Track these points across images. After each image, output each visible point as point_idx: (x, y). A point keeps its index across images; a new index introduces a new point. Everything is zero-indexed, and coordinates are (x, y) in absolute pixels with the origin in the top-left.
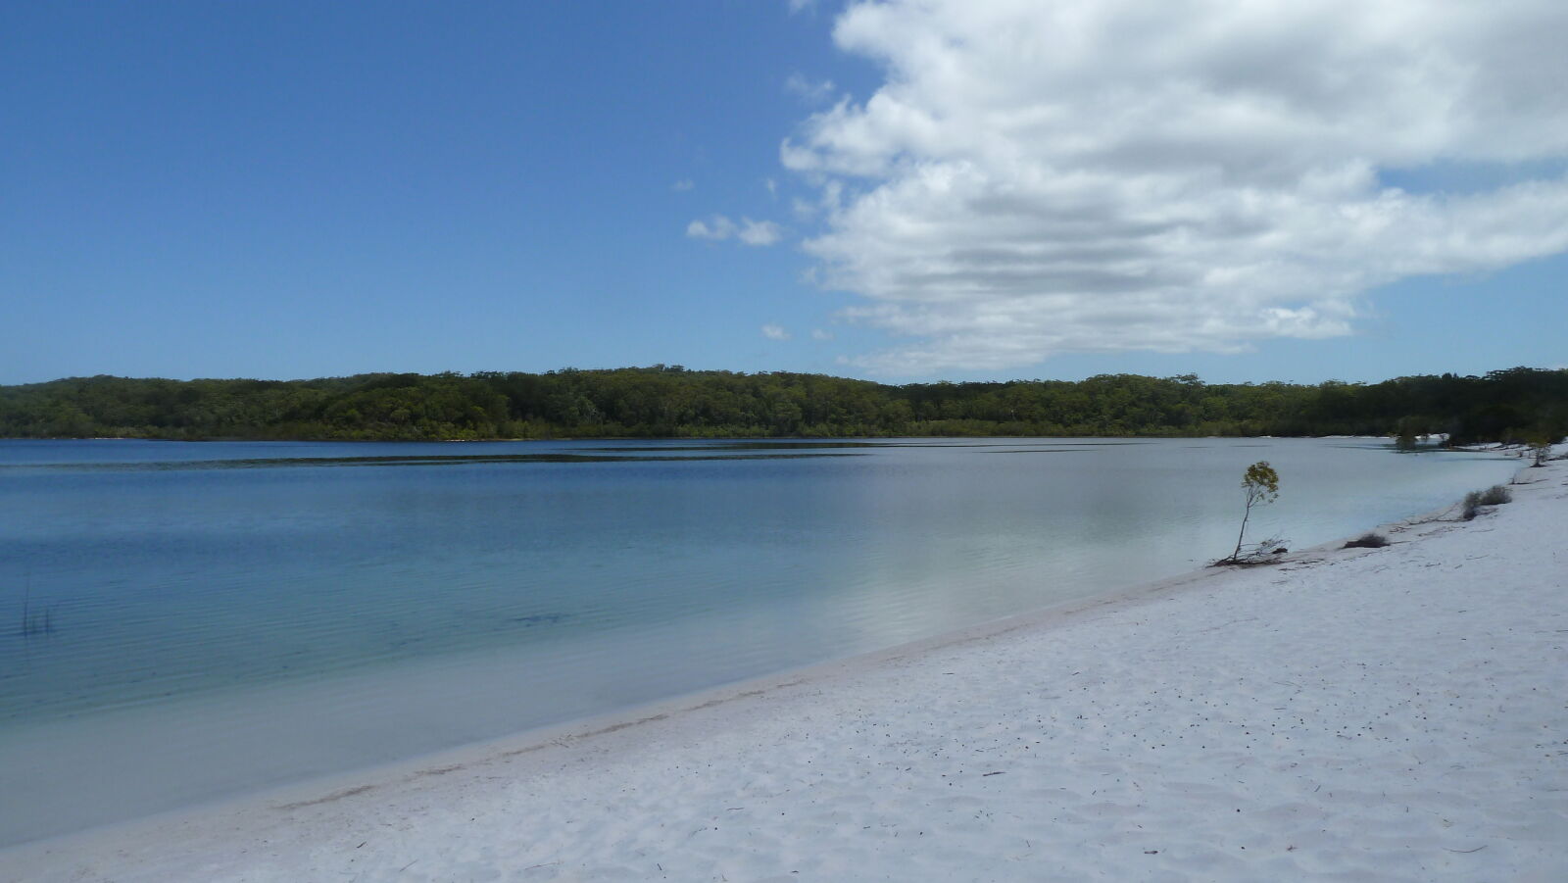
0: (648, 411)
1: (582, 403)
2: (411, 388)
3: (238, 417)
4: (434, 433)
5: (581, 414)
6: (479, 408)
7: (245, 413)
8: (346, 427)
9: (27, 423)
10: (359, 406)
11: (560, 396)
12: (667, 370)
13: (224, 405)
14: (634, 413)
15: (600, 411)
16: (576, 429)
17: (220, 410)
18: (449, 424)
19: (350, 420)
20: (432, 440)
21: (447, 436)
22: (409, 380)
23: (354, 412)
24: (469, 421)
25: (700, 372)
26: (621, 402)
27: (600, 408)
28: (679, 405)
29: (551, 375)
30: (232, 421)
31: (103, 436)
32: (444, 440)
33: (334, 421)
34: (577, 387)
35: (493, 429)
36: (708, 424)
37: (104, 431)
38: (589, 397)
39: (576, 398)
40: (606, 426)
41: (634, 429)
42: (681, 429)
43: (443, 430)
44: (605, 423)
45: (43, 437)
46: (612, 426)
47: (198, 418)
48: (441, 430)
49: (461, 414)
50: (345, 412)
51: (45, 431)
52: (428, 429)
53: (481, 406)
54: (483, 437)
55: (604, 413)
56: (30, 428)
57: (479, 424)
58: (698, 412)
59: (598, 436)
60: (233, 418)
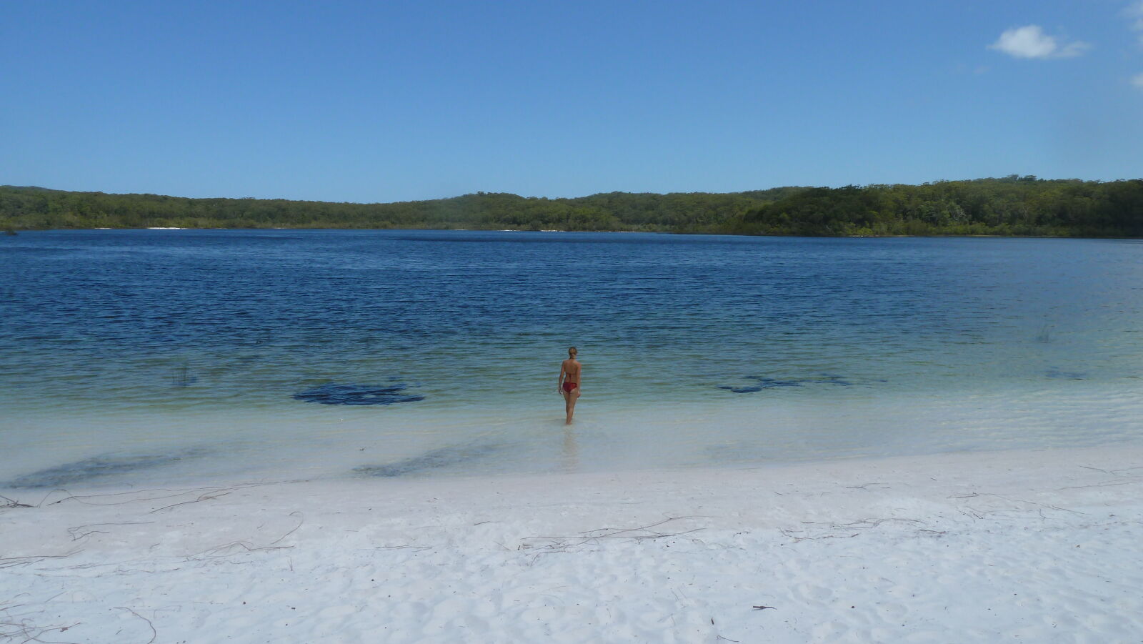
0: (1009, 214)
1: (952, 208)
2: (825, 198)
3: (701, 218)
4: (841, 230)
5: (951, 216)
6: (874, 212)
7: (704, 215)
8: (779, 225)
9: (584, 222)
10: (788, 211)
11: (934, 203)
12: (1021, 179)
13: (692, 211)
14: (997, 216)
15: (967, 214)
16: (947, 228)
17: (690, 214)
18: (852, 224)
19: (781, 221)
20: (839, 236)
21: (850, 233)
22: (823, 192)
23: (784, 215)
24: (866, 222)
25: (1052, 181)
26: (986, 206)
27: (967, 212)
28: (1038, 209)
29: (927, 185)
30: (697, 221)
31: (625, 230)
32: (847, 236)
33: (771, 221)
34: (948, 195)
35: (884, 228)
36: (1063, 225)
37: (626, 227)
38: (958, 203)
39: (947, 203)
40: (972, 226)
41: (997, 228)
42: (1038, 229)
43: (847, 228)
44: (971, 224)
45: (593, 230)
46: (977, 226)
47: (677, 219)
48: (846, 228)
49: (861, 217)
50: (779, 215)
51: (594, 227)
52: (837, 227)
53: (876, 211)
54: (877, 233)
55: (970, 216)
56: (587, 225)
57: (874, 224)
58: (1055, 215)
59: (965, 234)
60: (698, 219)
